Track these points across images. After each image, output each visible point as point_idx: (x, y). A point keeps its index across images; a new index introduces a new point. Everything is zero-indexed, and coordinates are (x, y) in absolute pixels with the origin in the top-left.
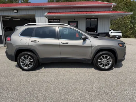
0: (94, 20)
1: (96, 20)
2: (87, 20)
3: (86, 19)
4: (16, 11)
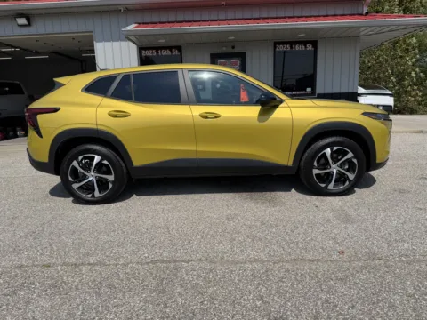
0: (303, 47)
1: (310, 47)
2: (277, 49)
3: (275, 47)
4: (22, 21)
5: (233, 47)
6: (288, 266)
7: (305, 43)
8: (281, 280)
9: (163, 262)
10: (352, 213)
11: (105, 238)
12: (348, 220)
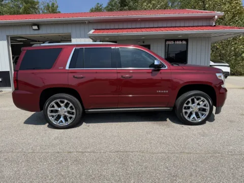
0: (180, 42)
1: (184, 42)
2: (167, 43)
4: (36, 27)
5: (144, 42)
6: (177, 155)
7: (182, 40)
8: (175, 161)
9: (121, 152)
10: (206, 131)
11: (91, 140)
12: (204, 135)
